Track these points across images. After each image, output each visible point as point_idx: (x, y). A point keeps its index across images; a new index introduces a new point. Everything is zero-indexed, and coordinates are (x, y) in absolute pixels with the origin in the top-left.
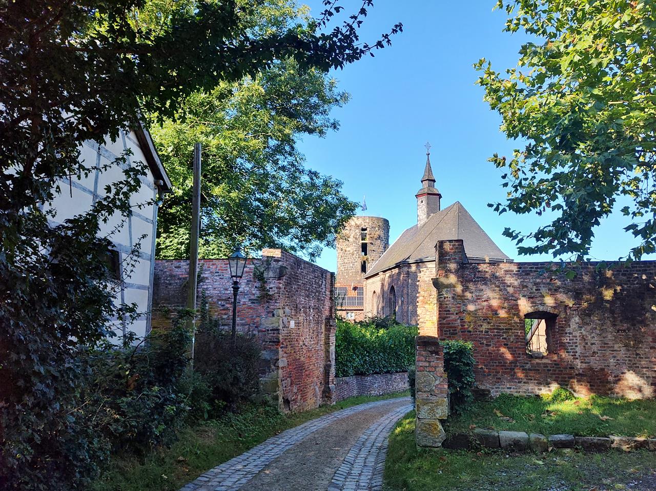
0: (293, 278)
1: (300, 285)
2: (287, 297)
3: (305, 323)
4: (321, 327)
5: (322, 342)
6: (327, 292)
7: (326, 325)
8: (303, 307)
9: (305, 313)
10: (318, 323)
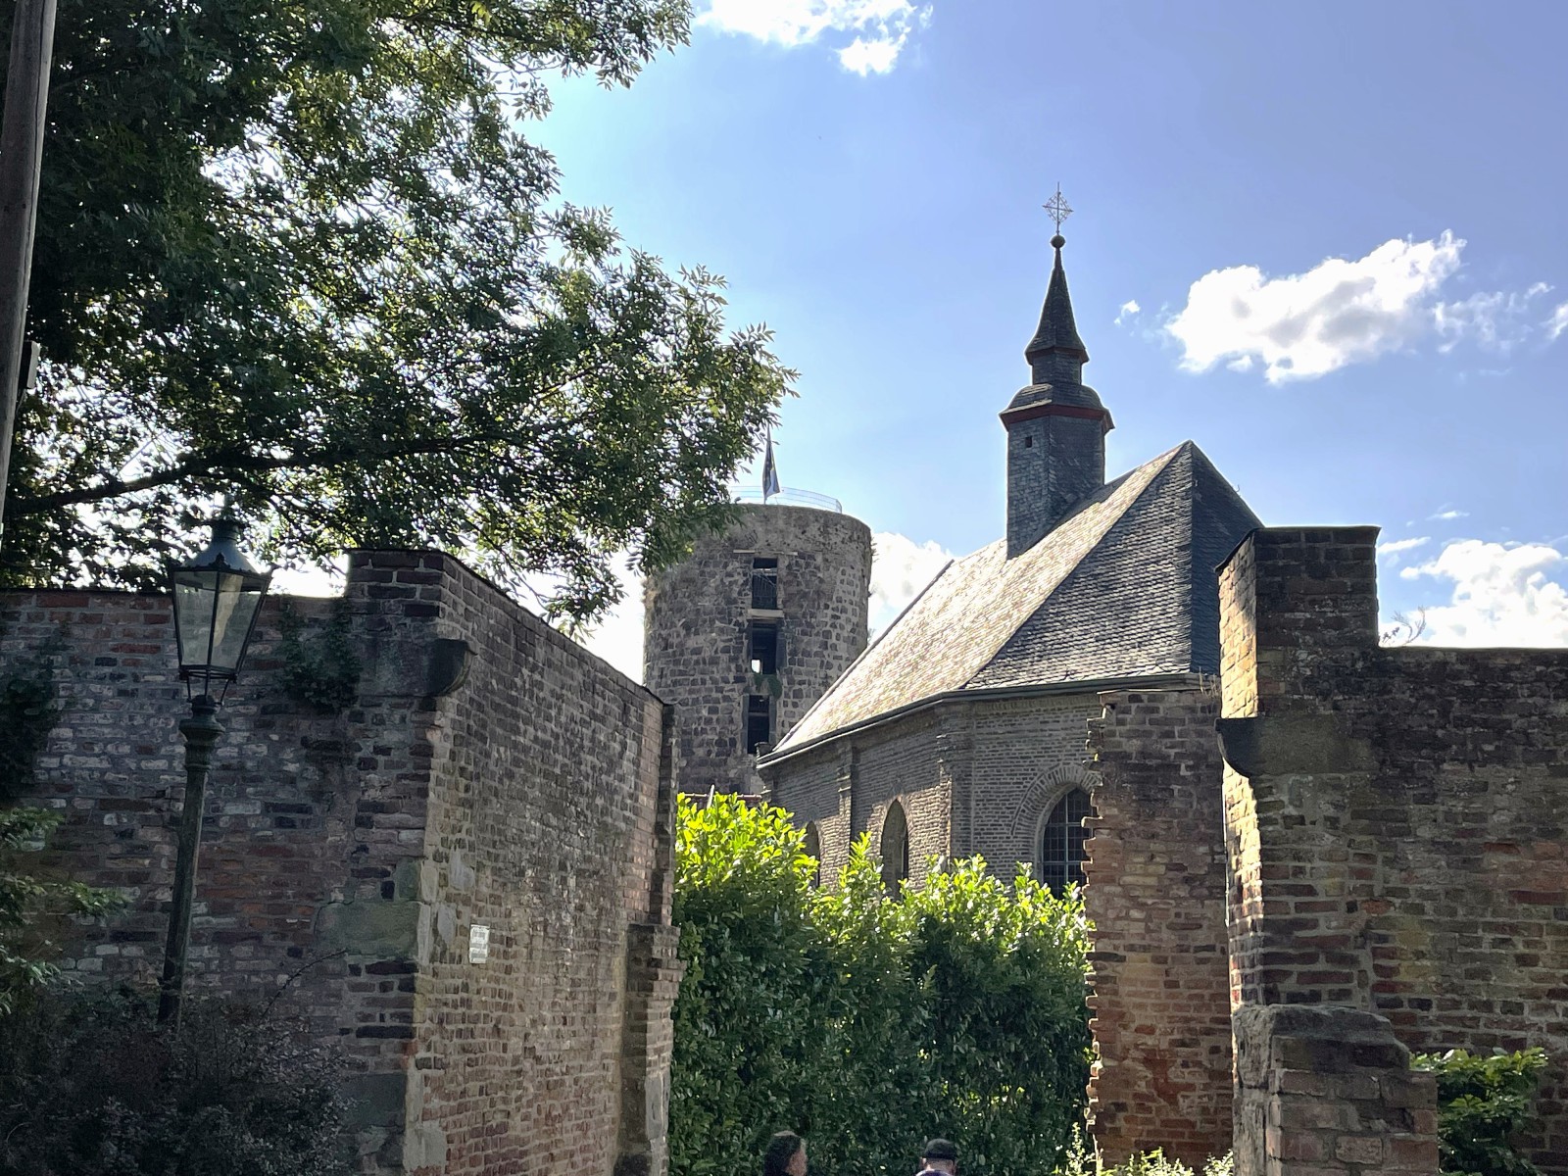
0: (497, 707)
1: (526, 750)
2: (464, 803)
3: (538, 943)
4: (609, 970)
5: (611, 1044)
6: (643, 799)
7: (632, 960)
8: (534, 862)
9: (540, 889)
10: (595, 944)
